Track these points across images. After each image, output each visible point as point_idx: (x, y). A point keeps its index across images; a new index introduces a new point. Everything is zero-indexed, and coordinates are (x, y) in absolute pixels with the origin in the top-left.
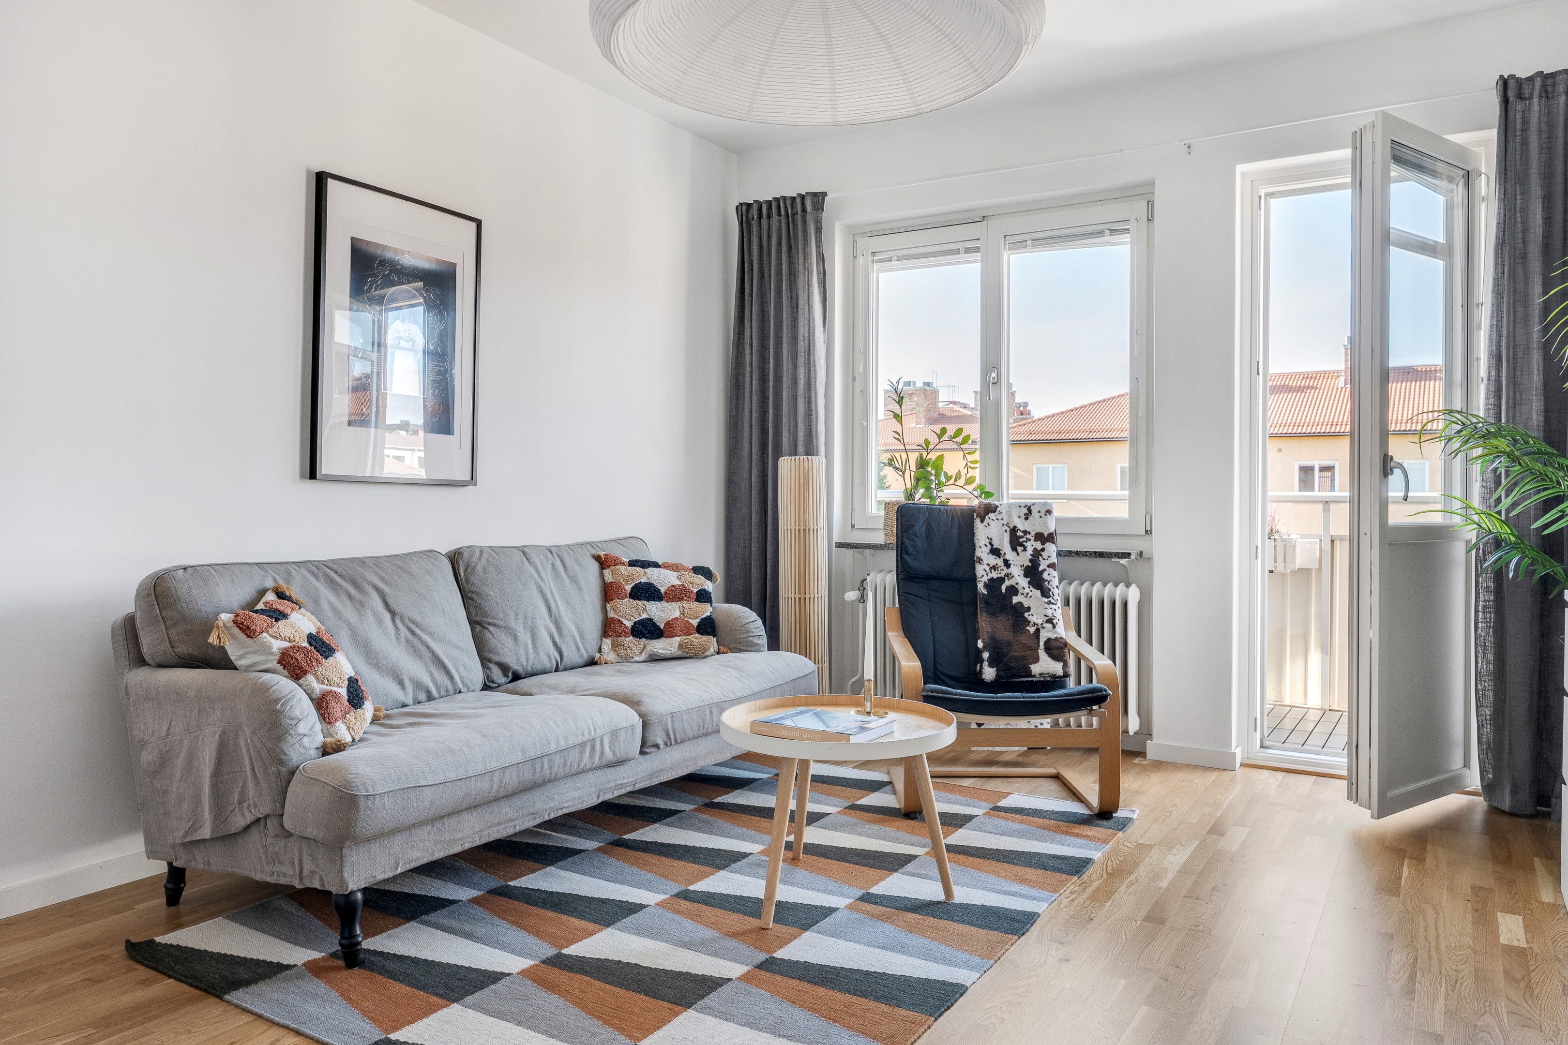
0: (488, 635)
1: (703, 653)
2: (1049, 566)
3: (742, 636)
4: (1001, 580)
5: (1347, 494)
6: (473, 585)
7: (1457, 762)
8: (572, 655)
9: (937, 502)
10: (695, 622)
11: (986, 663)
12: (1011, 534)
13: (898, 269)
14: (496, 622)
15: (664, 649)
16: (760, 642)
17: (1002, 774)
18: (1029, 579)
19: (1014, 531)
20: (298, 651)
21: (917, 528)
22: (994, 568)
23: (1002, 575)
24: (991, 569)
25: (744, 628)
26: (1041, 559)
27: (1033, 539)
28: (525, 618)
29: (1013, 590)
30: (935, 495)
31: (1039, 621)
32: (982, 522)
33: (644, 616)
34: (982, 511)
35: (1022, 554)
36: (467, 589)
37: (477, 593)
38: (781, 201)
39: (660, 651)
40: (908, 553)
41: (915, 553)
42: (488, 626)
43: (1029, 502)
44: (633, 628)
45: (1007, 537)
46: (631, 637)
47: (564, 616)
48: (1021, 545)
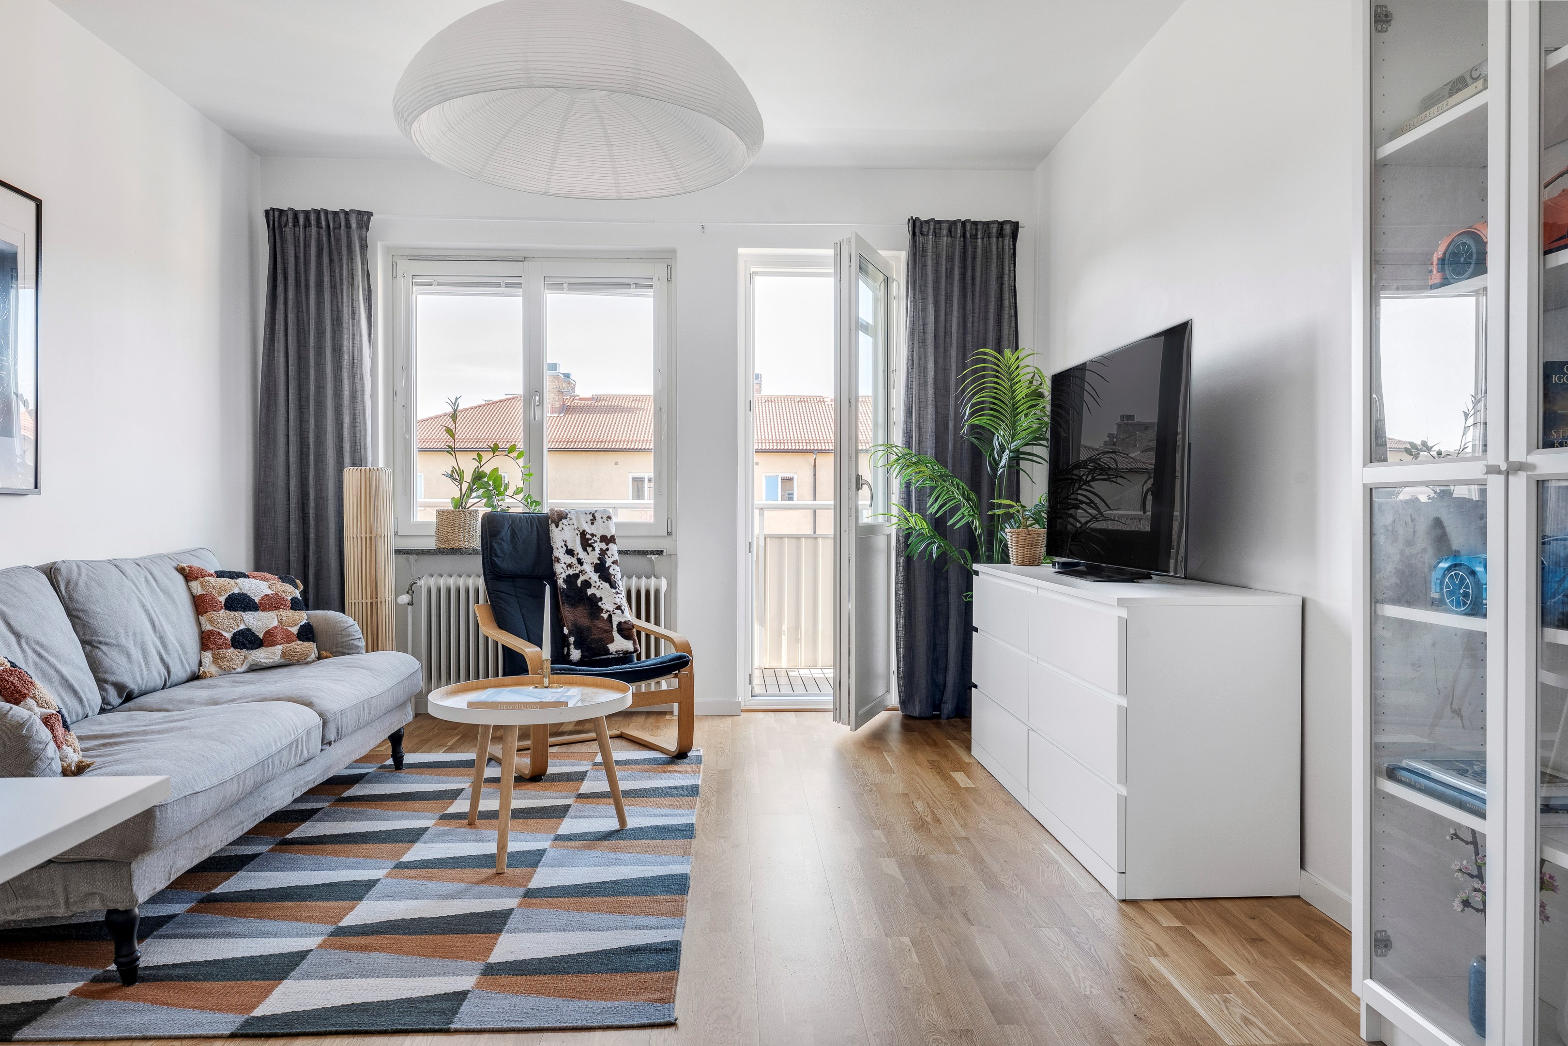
0: (100, 654)
1: (305, 659)
2: (613, 563)
3: (344, 640)
4: (577, 576)
5: (832, 502)
6: (77, 602)
7: (880, 691)
8: (179, 672)
9: (499, 510)
10: (295, 630)
11: (572, 646)
12: (581, 537)
13: (438, 294)
14: (108, 640)
15: (267, 658)
16: (360, 644)
17: (573, 740)
18: (598, 574)
19: (583, 534)
20: (11, 674)
21: (503, 533)
22: (570, 566)
23: (577, 572)
24: (567, 567)
25: (344, 632)
26: (606, 557)
27: (598, 540)
28: (135, 635)
29: (587, 584)
30: (496, 503)
31: (611, 609)
32: (557, 527)
33: (242, 627)
34: (556, 518)
35: (591, 553)
36: (71, 607)
37: (83, 611)
38: (322, 214)
39: (263, 661)
40: (497, 556)
41: (502, 556)
42: (98, 645)
43: (593, 510)
44: (234, 638)
45: (578, 539)
46: (232, 649)
47: (167, 631)
48: (590, 546)
